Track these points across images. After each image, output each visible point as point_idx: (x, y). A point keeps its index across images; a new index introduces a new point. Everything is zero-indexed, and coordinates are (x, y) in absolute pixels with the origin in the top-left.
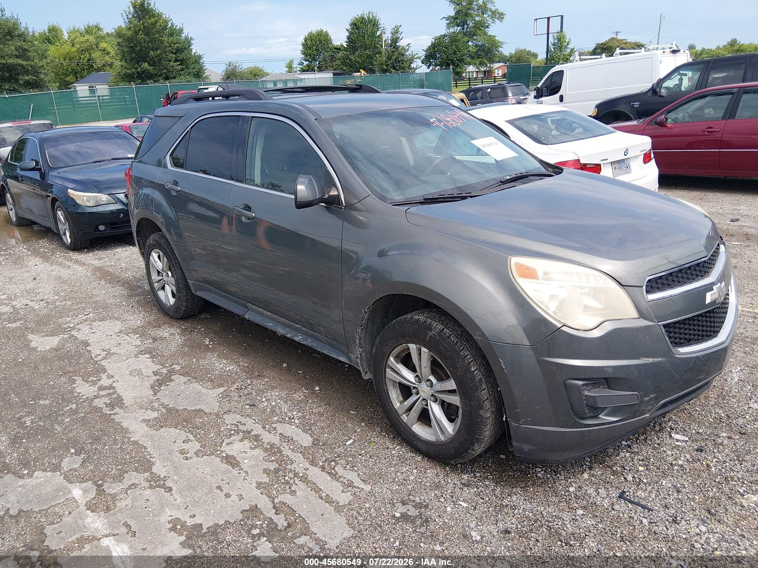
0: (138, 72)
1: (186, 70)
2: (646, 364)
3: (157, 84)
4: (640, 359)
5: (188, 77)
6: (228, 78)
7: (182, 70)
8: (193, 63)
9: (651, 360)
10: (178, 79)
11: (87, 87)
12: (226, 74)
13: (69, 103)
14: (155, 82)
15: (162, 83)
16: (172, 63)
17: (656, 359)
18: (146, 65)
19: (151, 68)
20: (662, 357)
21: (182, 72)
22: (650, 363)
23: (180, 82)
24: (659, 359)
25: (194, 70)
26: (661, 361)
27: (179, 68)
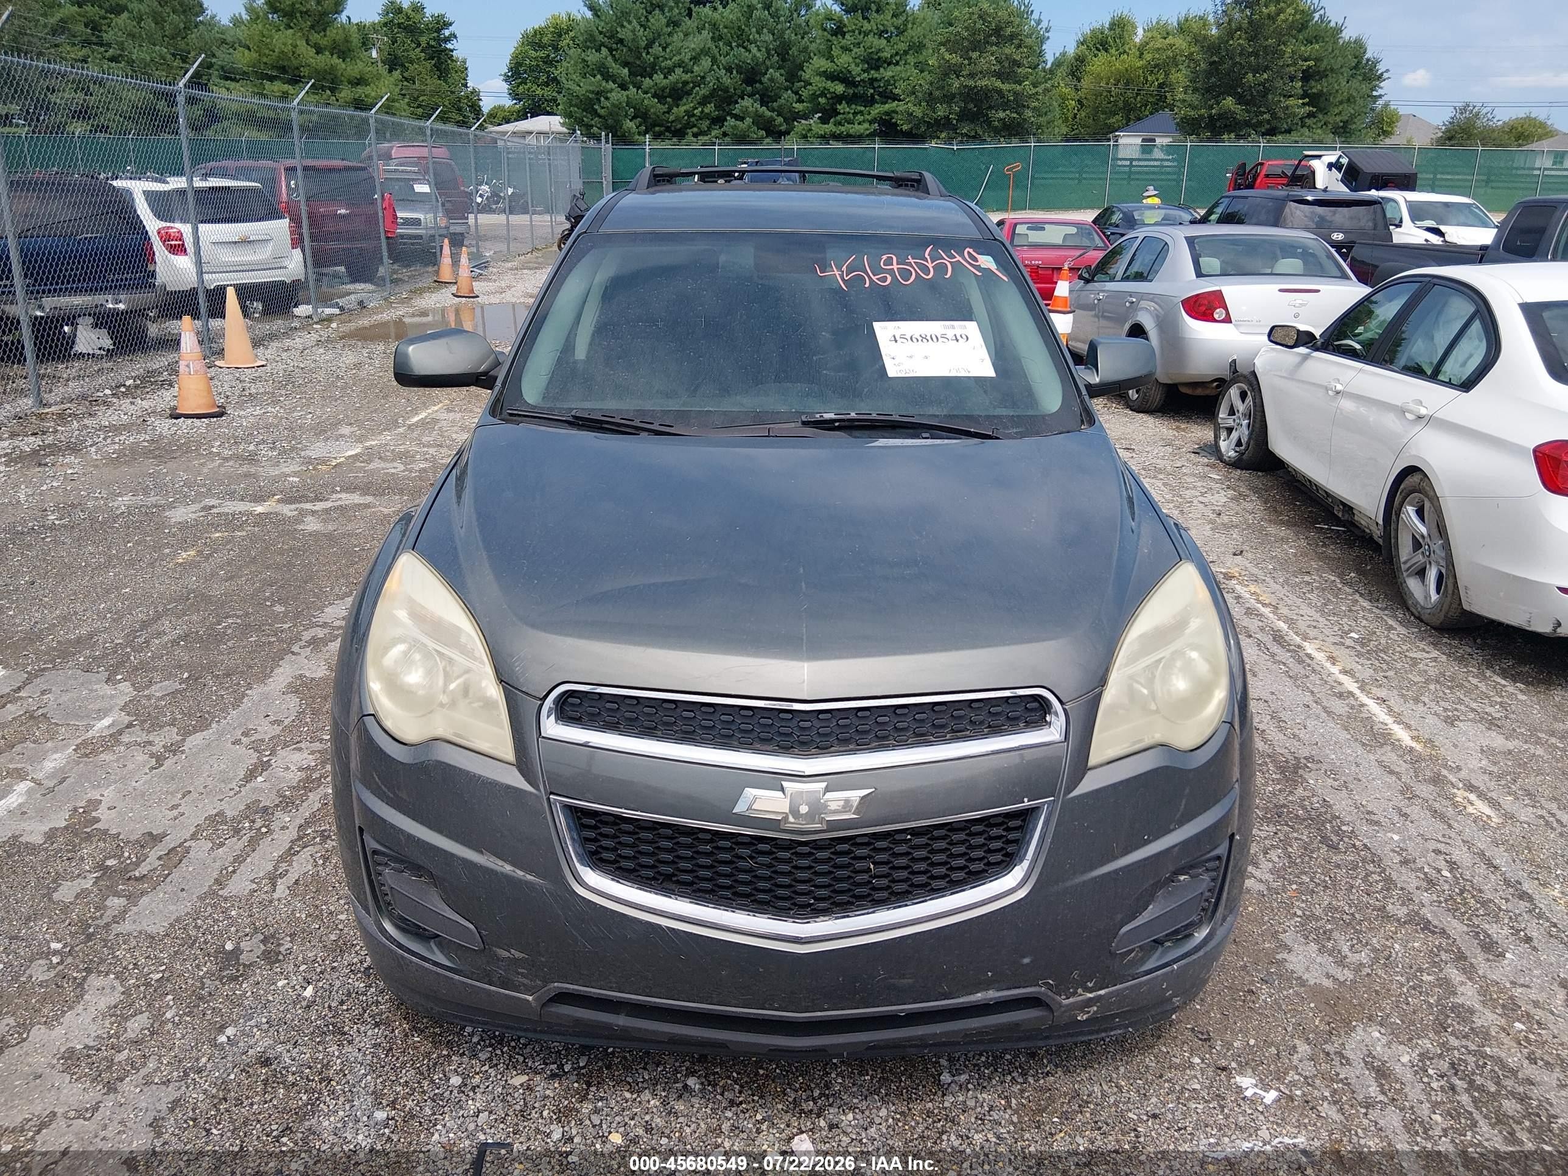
0: (1211, 117)
1: (1321, 116)
2: (492, 870)
3: (1242, 143)
4: (482, 853)
5: (1319, 131)
6: (1450, 139)
7: (1311, 115)
8: (1341, 102)
9: (508, 868)
10: (1294, 136)
11: (1139, 141)
12: (1448, 131)
13: (1073, 169)
14: (1239, 137)
15: (1253, 141)
16: (1291, 102)
17: (520, 873)
18: (1229, 102)
19: (1238, 109)
20: (538, 875)
21: (1308, 121)
22: (502, 873)
23: (1296, 142)
24: (529, 877)
25: (1338, 119)
26: (528, 883)
27: (1304, 111)
